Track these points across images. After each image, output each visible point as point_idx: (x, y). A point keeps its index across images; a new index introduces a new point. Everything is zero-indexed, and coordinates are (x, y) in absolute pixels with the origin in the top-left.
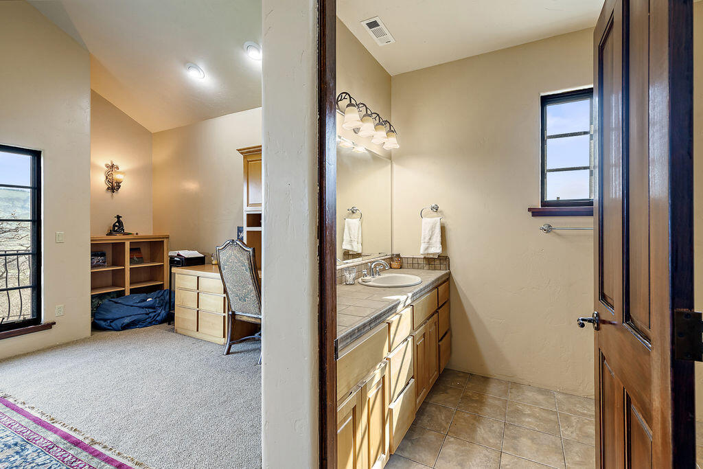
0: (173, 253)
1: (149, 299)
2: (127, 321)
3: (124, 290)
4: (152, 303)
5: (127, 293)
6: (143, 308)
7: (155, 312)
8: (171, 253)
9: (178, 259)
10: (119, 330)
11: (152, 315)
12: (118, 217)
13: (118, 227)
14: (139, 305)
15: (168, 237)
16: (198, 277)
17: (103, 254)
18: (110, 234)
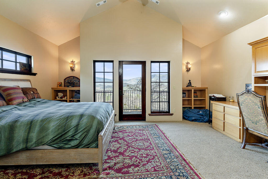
0: (211, 95)
1: (201, 112)
2: (193, 118)
3: (192, 107)
4: (202, 113)
5: (193, 108)
6: (199, 115)
7: (203, 117)
8: (210, 95)
9: (213, 97)
10: (191, 121)
11: (202, 118)
12: (190, 81)
13: (190, 84)
14: (197, 113)
15: (207, 88)
16: (224, 107)
17: (185, 94)
18: (187, 87)
